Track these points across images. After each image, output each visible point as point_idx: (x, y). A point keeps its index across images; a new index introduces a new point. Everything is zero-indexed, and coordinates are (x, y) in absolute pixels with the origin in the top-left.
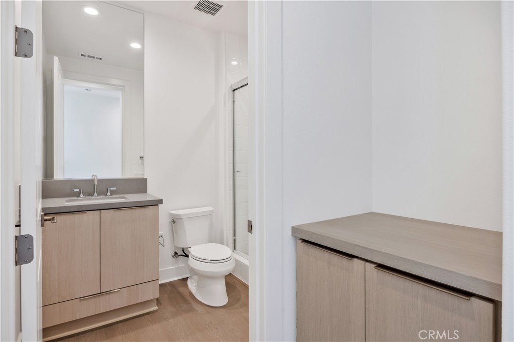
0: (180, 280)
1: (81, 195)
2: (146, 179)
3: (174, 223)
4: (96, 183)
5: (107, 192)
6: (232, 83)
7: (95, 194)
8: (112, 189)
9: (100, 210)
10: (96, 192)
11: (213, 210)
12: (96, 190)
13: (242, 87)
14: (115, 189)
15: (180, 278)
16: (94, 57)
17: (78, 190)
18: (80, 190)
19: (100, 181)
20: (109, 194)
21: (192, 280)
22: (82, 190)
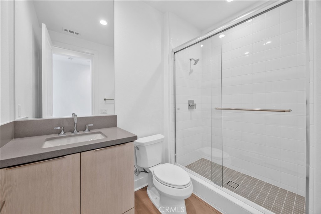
0: (140, 190)
1: (62, 133)
2: (116, 116)
3: (138, 149)
4: (76, 122)
5: (86, 129)
6: (173, 48)
7: (75, 131)
8: (89, 125)
9: (80, 152)
10: (75, 129)
11: (164, 138)
12: (75, 127)
13: (182, 49)
14: (92, 125)
15: (140, 188)
16: (73, 32)
17: (59, 128)
18: (61, 128)
19: (79, 119)
20: (87, 130)
21: (151, 191)
22: (62, 128)
